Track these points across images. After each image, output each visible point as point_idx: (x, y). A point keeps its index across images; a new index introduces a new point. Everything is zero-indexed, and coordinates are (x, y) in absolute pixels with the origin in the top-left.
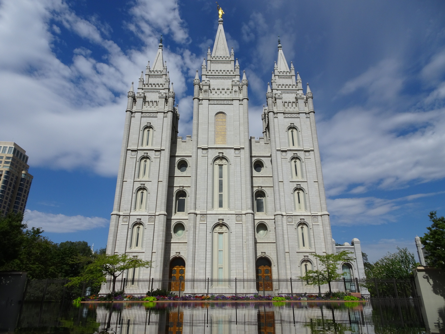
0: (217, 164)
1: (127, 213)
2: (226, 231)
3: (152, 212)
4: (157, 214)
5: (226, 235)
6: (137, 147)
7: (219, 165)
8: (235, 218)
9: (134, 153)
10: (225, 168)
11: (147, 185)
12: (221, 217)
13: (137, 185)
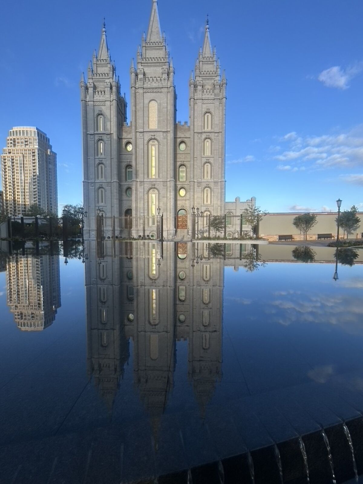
0: (150, 145)
1: (93, 181)
2: (157, 193)
3: (109, 180)
4: (112, 181)
5: (157, 195)
6: (93, 132)
7: (152, 145)
8: (162, 184)
9: (92, 137)
10: (156, 147)
11: (104, 162)
12: (153, 183)
13: (97, 162)
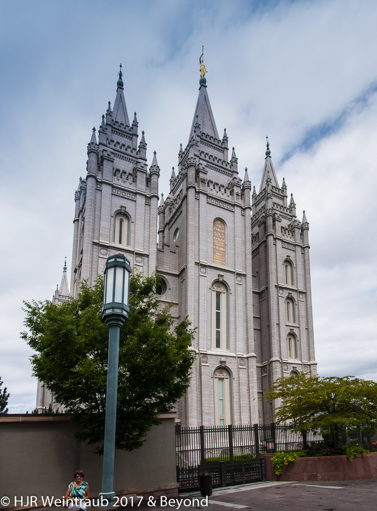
0: (215, 291)
2: (226, 377)
5: (227, 382)
7: (217, 292)
8: (237, 362)
10: (223, 297)
12: (223, 359)
